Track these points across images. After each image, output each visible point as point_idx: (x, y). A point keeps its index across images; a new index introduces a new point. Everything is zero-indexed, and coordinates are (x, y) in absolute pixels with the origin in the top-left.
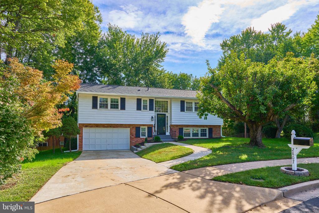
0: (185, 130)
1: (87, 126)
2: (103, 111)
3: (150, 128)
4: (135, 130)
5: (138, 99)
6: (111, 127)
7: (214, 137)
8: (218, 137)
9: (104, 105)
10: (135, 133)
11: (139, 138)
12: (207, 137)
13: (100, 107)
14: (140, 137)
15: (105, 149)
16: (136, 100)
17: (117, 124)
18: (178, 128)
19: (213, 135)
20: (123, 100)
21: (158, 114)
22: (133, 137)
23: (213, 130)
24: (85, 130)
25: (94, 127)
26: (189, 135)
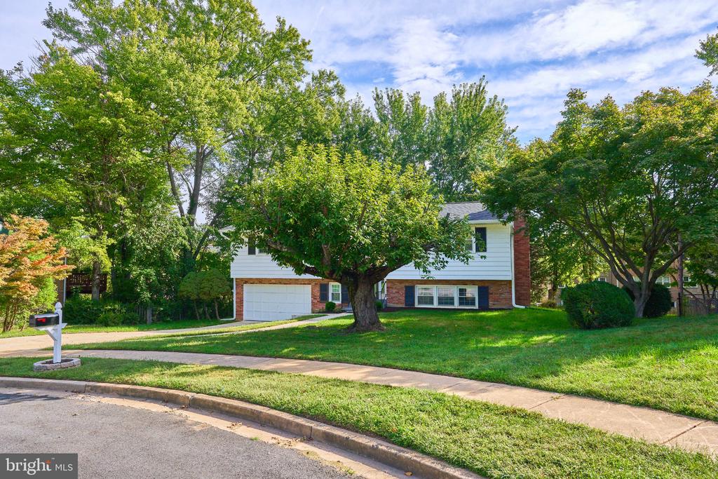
0: (419, 291)
1: (247, 281)
2: (266, 257)
4: (319, 289)
6: (280, 283)
7: (495, 307)
8: (504, 307)
10: (319, 294)
11: (325, 304)
12: (476, 307)
13: (260, 251)
17: (290, 279)
18: (403, 285)
19: (491, 303)
22: (316, 301)
23: (490, 291)
26: (431, 300)
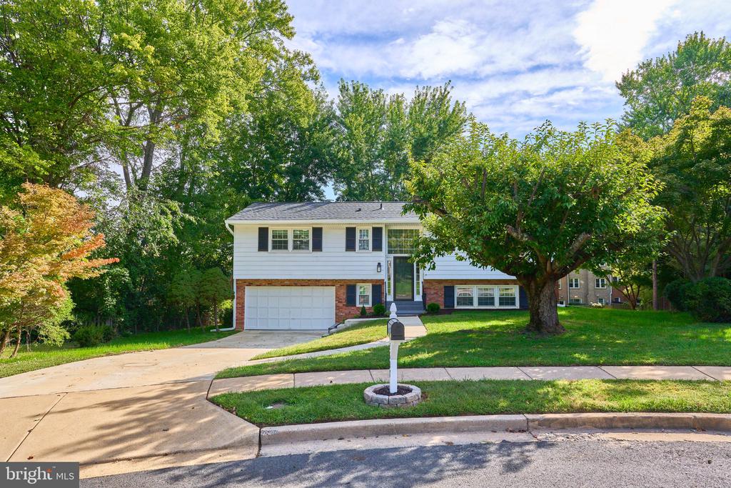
0: (458, 291)
1: (251, 283)
2: (280, 254)
3: (378, 287)
4: (345, 291)
5: (347, 229)
6: (296, 285)
9: (281, 244)
10: (345, 297)
11: (353, 308)
12: (517, 306)
13: (274, 248)
14: (355, 306)
15: (287, 328)
16: (345, 231)
17: (309, 280)
18: (442, 285)
20: (318, 232)
21: (395, 258)
22: (341, 305)
24: (248, 291)
25: (265, 285)
26: (470, 301)
